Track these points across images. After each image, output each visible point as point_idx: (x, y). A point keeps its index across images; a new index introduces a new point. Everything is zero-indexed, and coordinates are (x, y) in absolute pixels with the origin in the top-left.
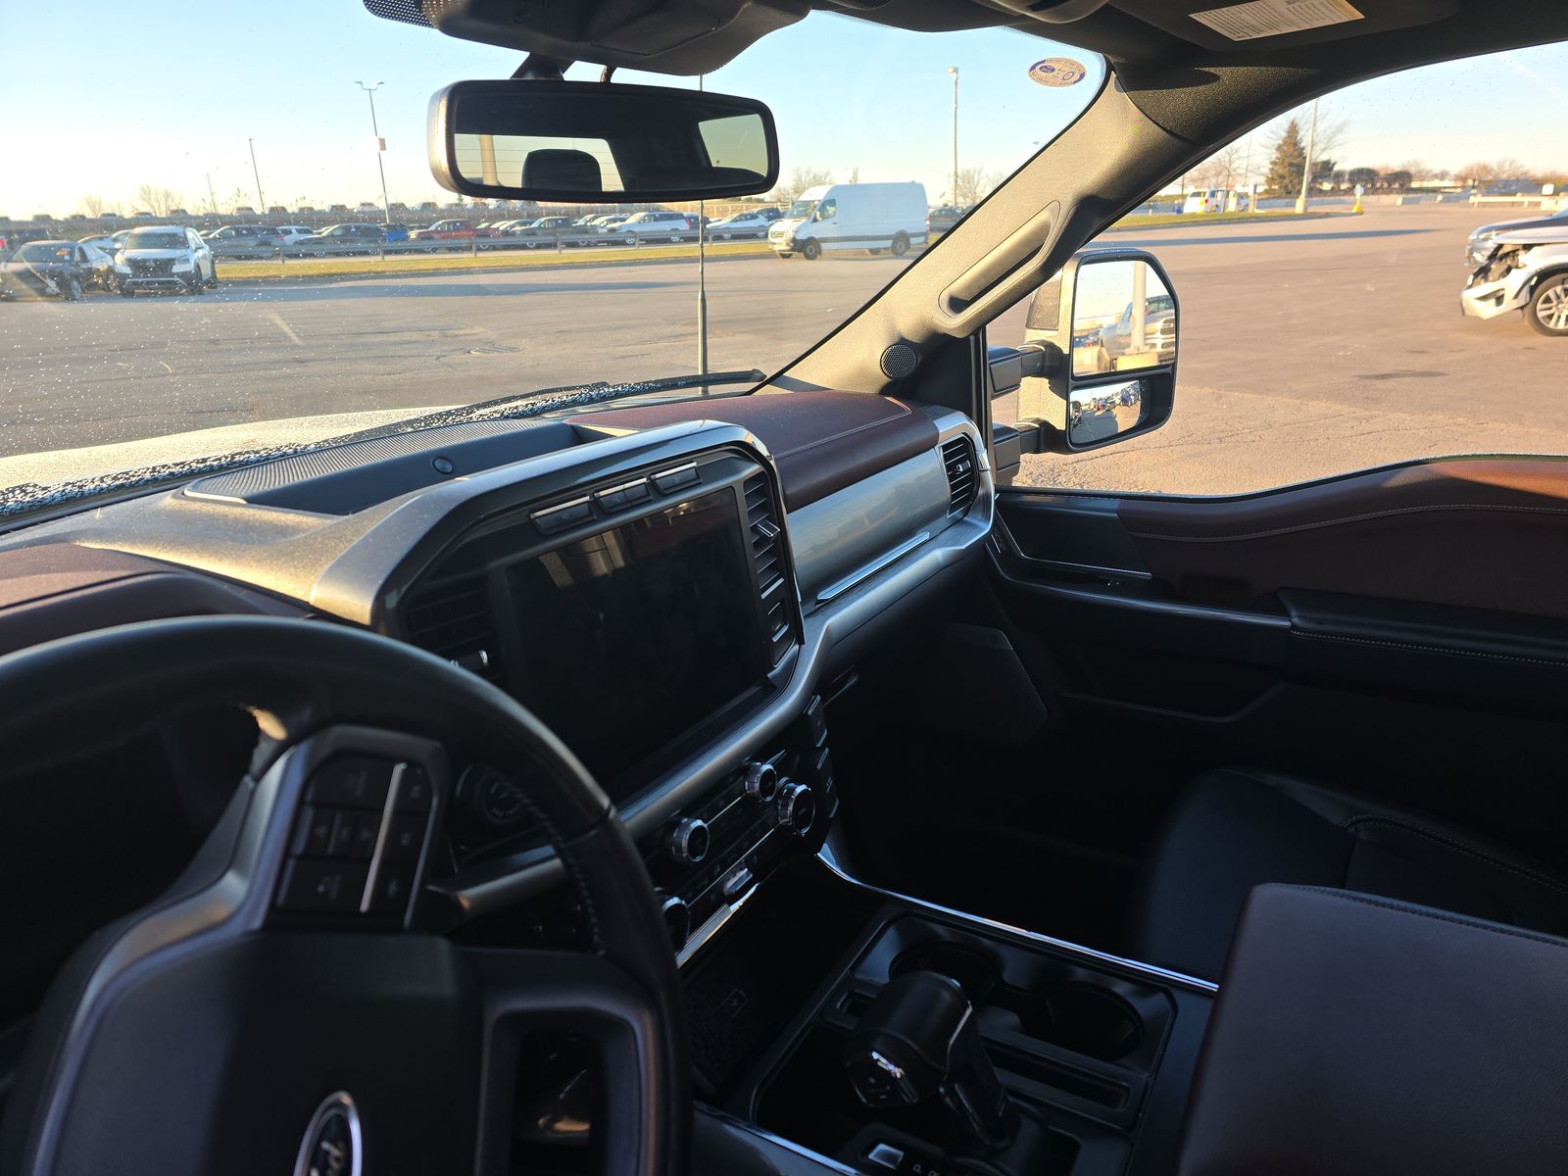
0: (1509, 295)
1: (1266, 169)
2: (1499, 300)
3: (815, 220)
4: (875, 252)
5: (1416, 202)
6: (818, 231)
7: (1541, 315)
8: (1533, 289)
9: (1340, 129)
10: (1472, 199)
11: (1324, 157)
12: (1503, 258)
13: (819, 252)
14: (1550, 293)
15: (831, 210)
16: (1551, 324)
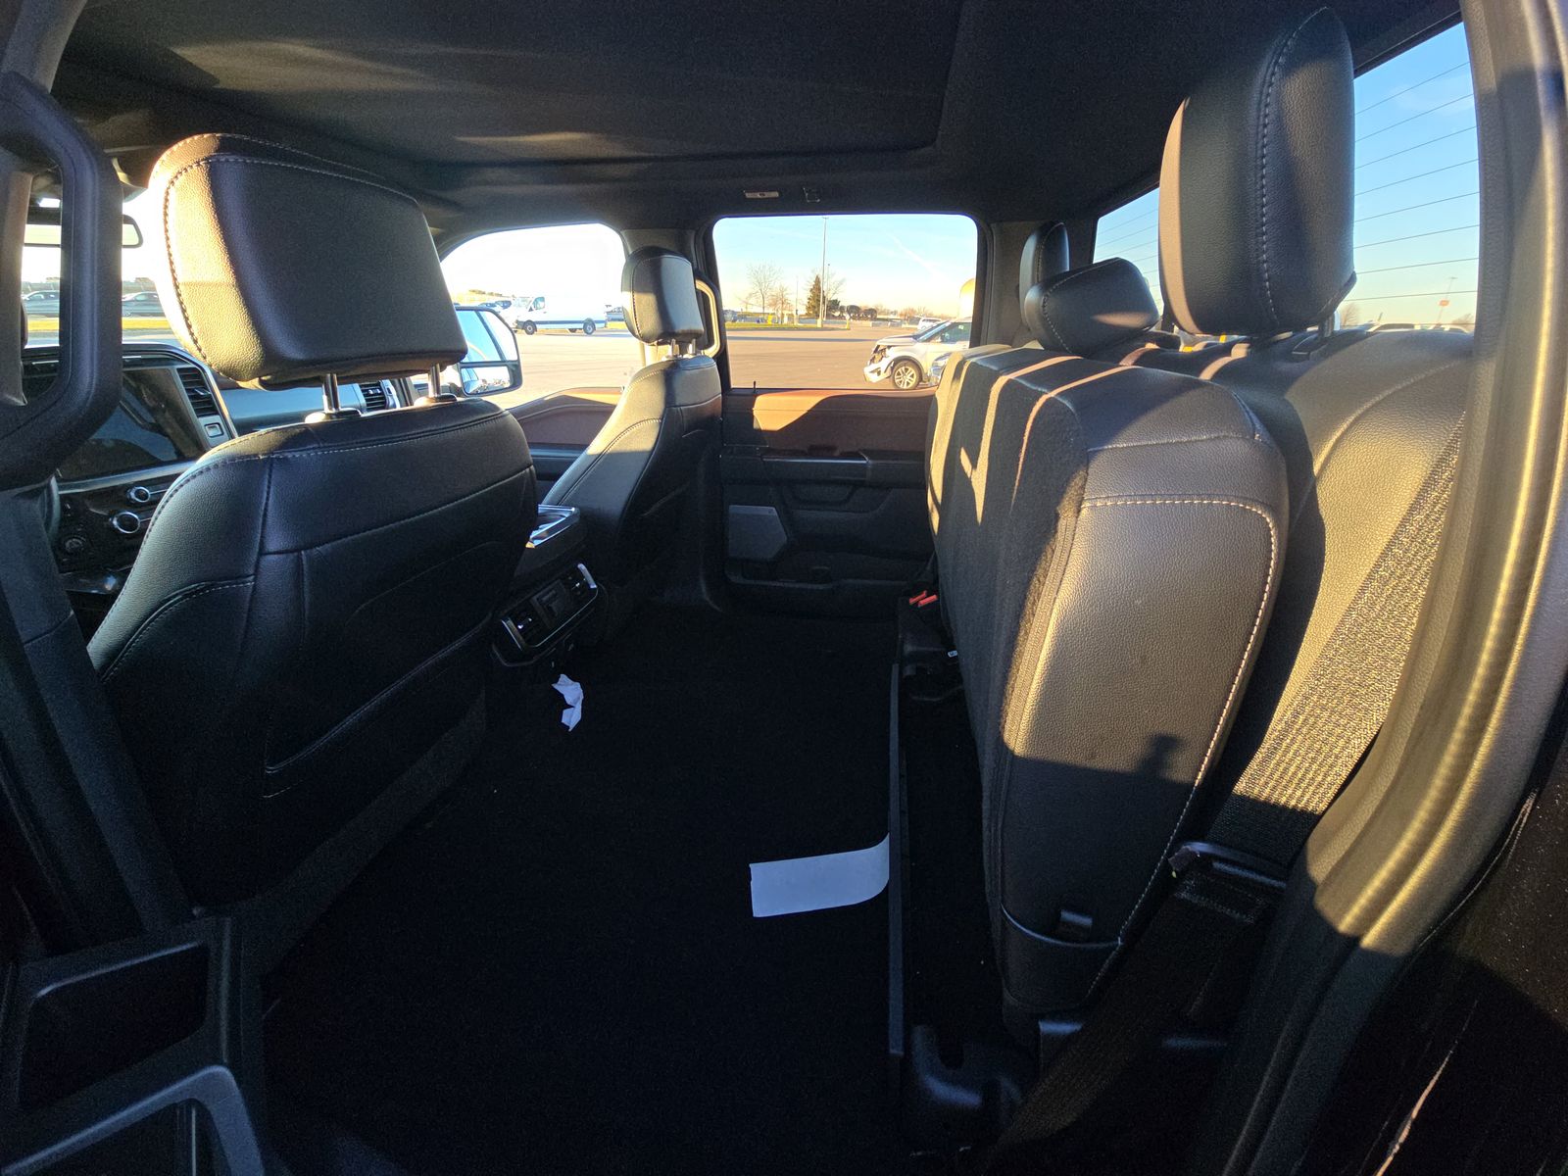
0: (883, 371)
1: (806, 301)
2: (879, 373)
3: (531, 310)
4: (573, 330)
5: (876, 325)
6: (534, 317)
7: (897, 381)
8: (892, 368)
9: (841, 283)
10: (903, 326)
11: (834, 298)
12: (880, 351)
13: (535, 329)
14: (899, 370)
15: (541, 304)
16: (901, 386)
